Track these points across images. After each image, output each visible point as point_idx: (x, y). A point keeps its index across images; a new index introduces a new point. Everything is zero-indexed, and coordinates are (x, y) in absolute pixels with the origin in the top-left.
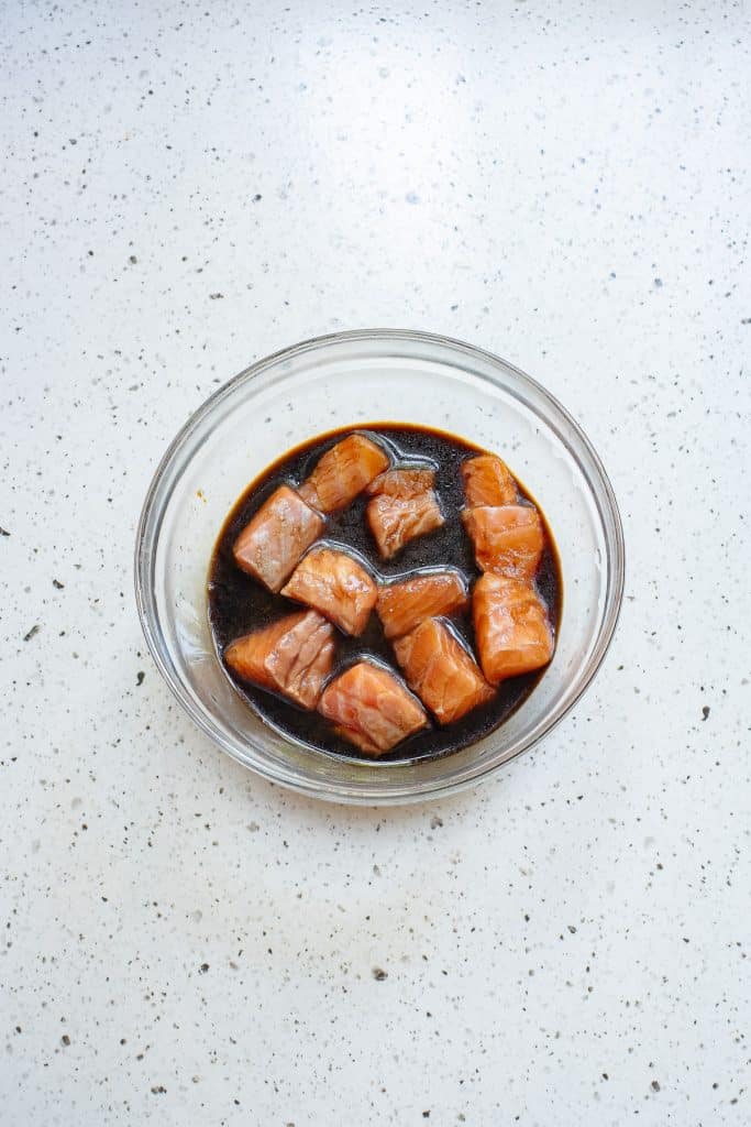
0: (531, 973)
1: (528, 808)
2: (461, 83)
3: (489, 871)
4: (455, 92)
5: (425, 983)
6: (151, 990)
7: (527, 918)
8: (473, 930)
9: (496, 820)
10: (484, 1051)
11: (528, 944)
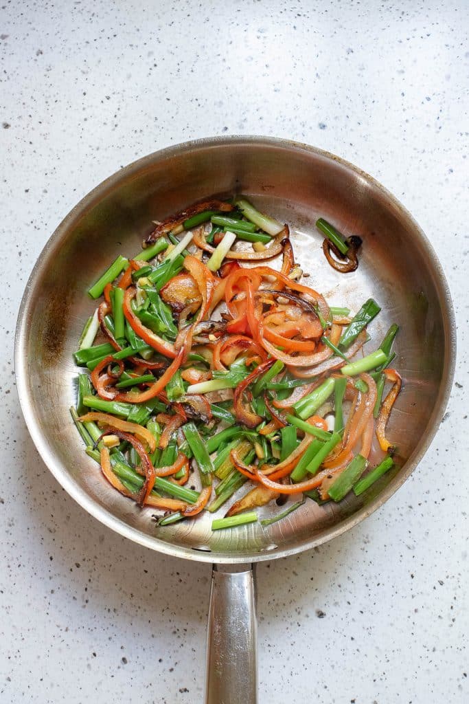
0: (416, 611)
1: (411, 507)
2: (351, 53)
3: (387, 548)
4: (347, 59)
5: (349, 619)
6: (177, 628)
7: (412, 577)
8: (378, 585)
9: (390, 515)
10: (388, 661)
11: (413, 593)
